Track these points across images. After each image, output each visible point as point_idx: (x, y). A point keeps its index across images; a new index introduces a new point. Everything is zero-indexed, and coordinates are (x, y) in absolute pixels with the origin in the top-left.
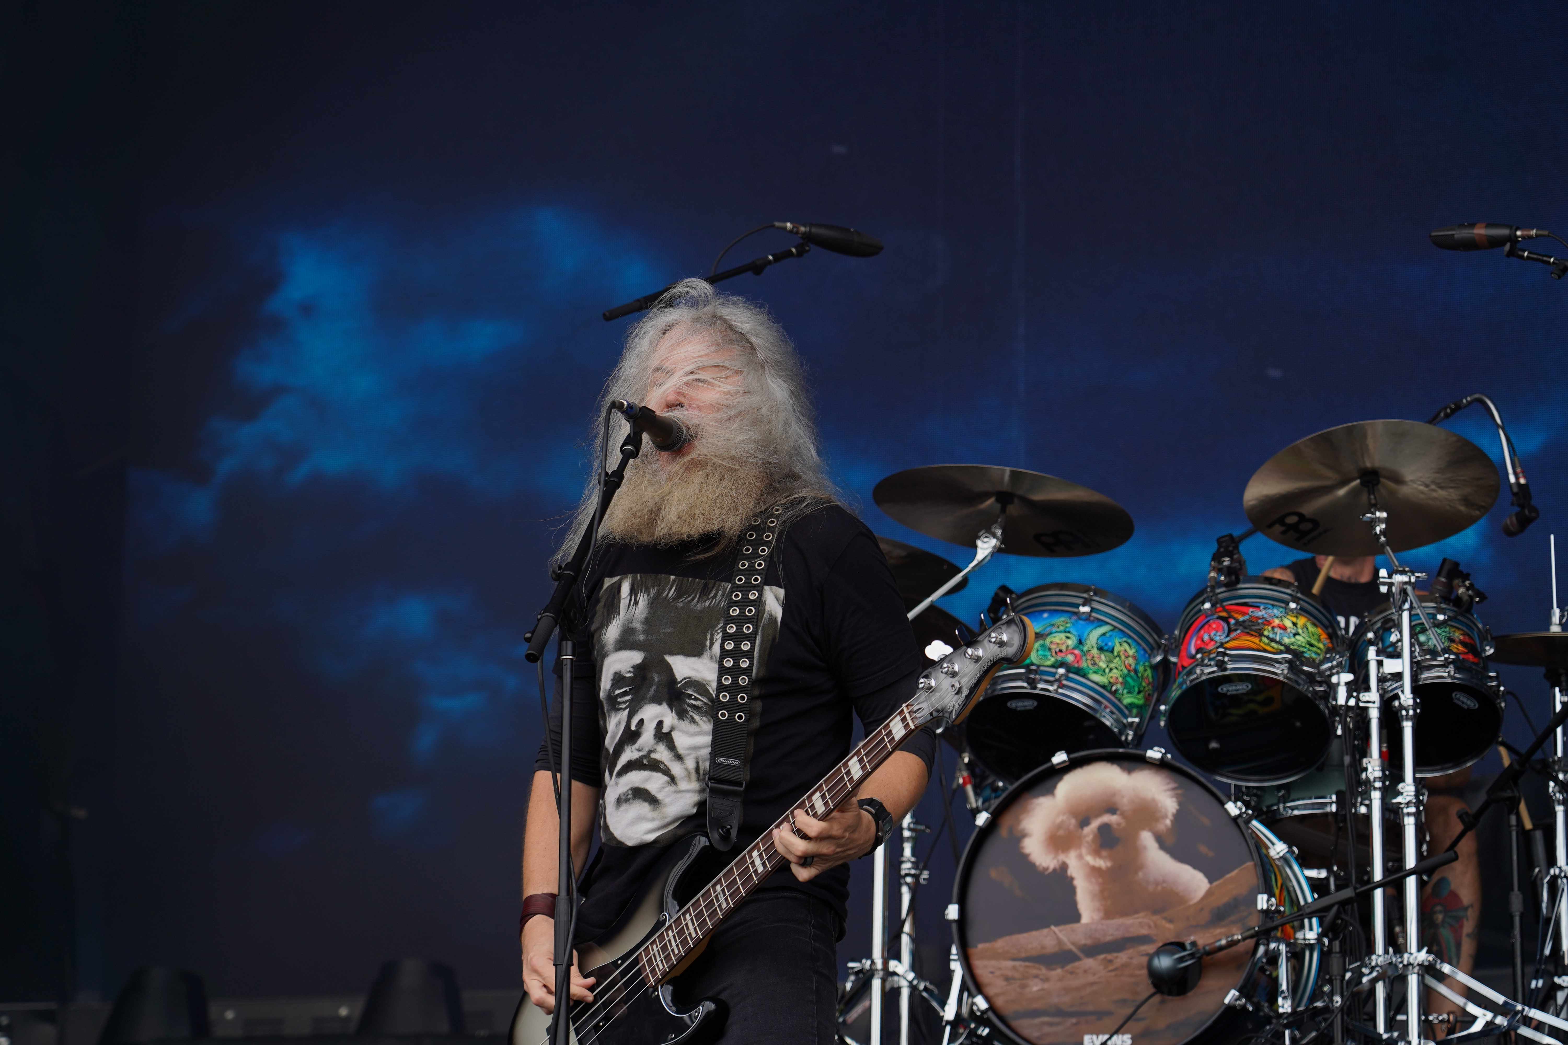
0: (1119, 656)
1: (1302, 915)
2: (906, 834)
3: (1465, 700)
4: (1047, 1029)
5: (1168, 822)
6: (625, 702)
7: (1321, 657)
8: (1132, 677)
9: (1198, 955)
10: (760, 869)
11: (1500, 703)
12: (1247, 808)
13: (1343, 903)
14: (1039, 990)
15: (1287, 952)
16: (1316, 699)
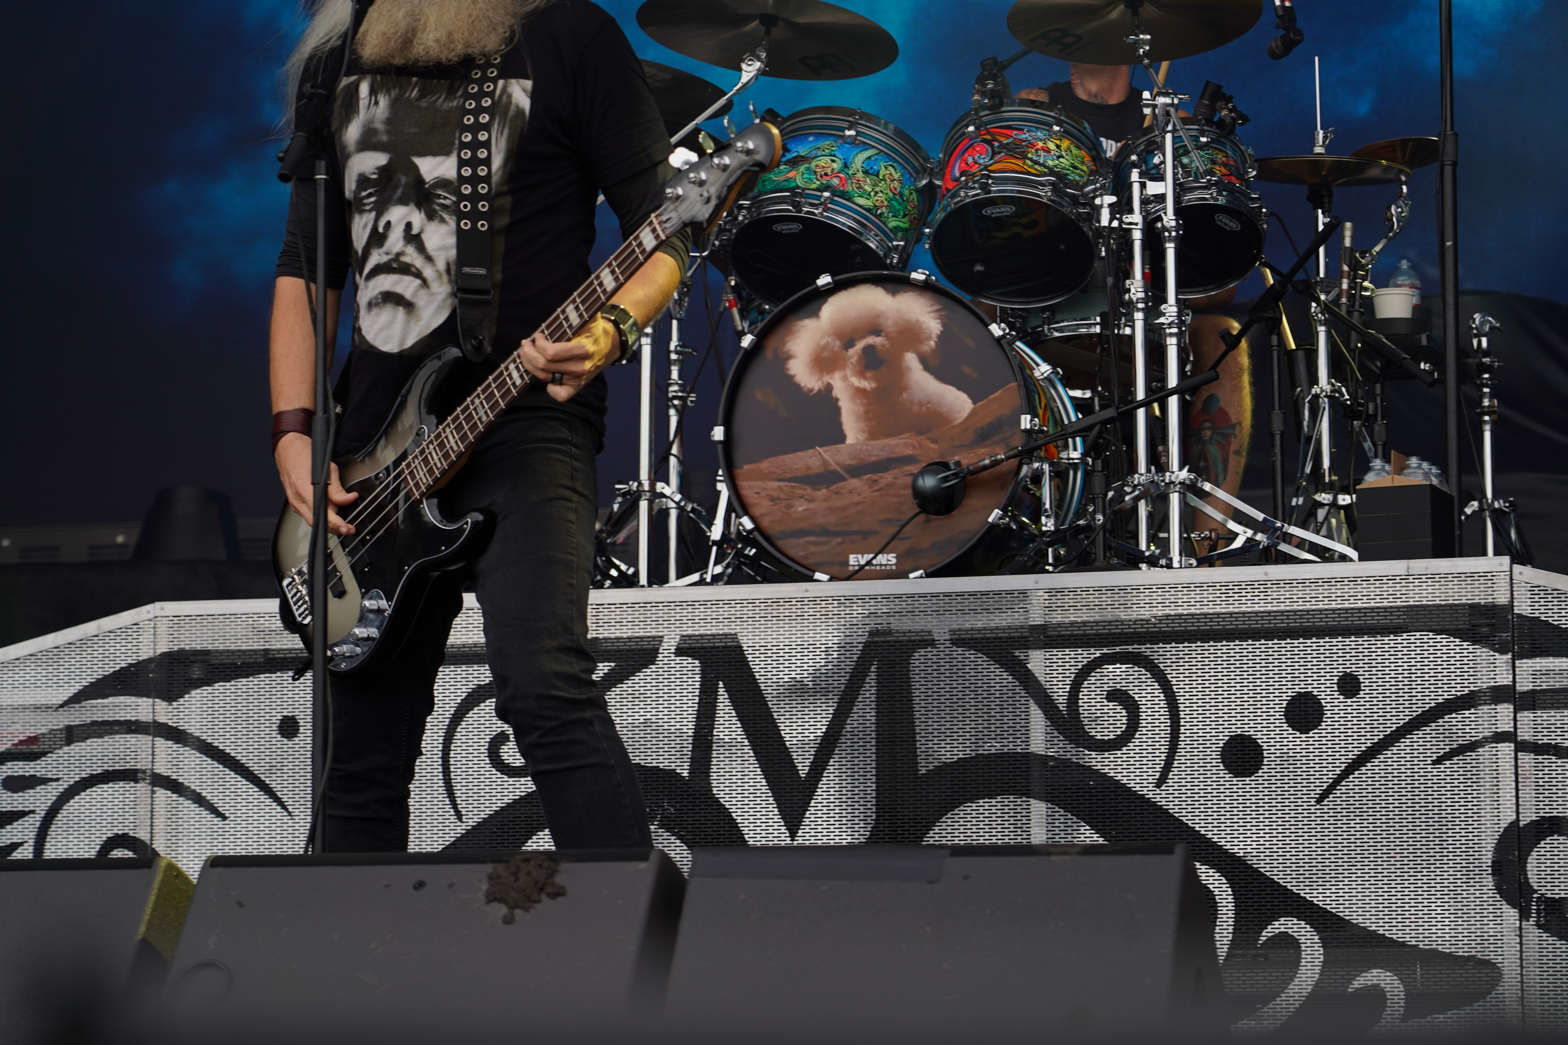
0: (884, 179)
1: (1064, 434)
2: (674, 356)
3: (1227, 222)
4: (812, 549)
5: (932, 343)
6: (369, 204)
7: (1085, 179)
8: (897, 201)
9: (961, 475)
10: (518, 382)
11: (1262, 225)
12: (1011, 330)
13: (1104, 423)
14: (804, 510)
15: (1050, 471)
16: (1079, 221)
